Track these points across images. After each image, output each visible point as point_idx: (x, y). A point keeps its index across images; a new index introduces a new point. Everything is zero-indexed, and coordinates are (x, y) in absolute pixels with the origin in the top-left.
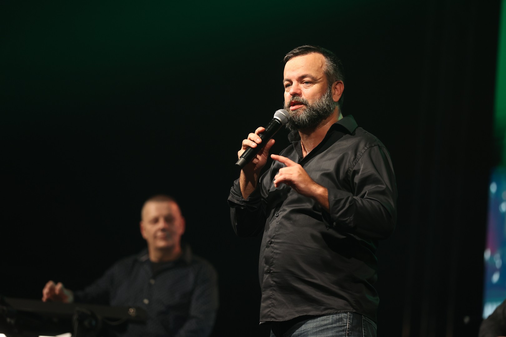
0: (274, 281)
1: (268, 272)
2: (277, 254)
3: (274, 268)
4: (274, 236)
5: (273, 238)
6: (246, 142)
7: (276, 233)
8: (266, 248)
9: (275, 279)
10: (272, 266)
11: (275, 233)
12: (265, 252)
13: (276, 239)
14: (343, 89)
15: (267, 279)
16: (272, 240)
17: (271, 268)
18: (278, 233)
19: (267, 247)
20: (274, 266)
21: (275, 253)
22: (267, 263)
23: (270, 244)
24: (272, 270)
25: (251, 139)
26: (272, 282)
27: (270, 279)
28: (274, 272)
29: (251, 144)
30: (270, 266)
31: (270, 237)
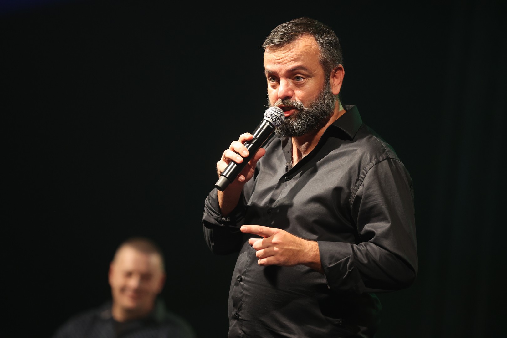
0: (243, 331)
1: (236, 317)
2: (247, 296)
3: (242, 313)
4: (245, 272)
5: (243, 274)
6: (228, 153)
7: (248, 268)
8: (235, 285)
9: (244, 329)
10: (241, 311)
11: (246, 268)
12: (234, 290)
13: (246, 276)
14: (344, 75)
15: (235, 326)
16: (242, 277)
17: (240, 314)
18: (250, 269)
19: (237, 284)
20: (242, 311)
21: (244, 294)
22: (235, 305)
23: (240, 281)
24: (241, 317)
25: (235, 150)
26: (240, 332)
27: (238, 327)
28: (242, 320)
29: (236, 158)
30: (239, 310)
31: (240, 271)
